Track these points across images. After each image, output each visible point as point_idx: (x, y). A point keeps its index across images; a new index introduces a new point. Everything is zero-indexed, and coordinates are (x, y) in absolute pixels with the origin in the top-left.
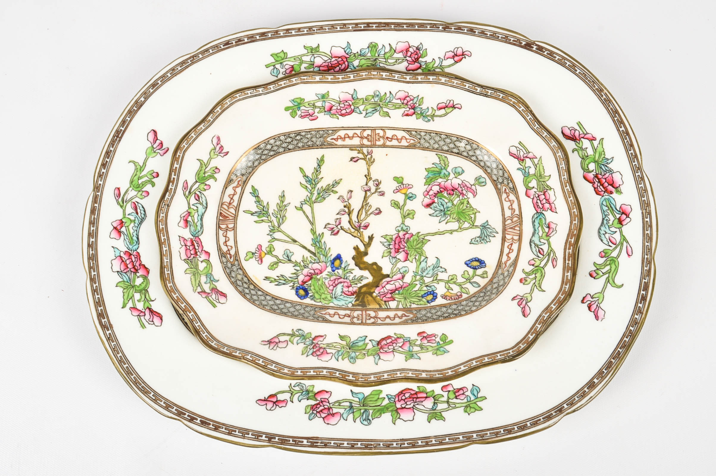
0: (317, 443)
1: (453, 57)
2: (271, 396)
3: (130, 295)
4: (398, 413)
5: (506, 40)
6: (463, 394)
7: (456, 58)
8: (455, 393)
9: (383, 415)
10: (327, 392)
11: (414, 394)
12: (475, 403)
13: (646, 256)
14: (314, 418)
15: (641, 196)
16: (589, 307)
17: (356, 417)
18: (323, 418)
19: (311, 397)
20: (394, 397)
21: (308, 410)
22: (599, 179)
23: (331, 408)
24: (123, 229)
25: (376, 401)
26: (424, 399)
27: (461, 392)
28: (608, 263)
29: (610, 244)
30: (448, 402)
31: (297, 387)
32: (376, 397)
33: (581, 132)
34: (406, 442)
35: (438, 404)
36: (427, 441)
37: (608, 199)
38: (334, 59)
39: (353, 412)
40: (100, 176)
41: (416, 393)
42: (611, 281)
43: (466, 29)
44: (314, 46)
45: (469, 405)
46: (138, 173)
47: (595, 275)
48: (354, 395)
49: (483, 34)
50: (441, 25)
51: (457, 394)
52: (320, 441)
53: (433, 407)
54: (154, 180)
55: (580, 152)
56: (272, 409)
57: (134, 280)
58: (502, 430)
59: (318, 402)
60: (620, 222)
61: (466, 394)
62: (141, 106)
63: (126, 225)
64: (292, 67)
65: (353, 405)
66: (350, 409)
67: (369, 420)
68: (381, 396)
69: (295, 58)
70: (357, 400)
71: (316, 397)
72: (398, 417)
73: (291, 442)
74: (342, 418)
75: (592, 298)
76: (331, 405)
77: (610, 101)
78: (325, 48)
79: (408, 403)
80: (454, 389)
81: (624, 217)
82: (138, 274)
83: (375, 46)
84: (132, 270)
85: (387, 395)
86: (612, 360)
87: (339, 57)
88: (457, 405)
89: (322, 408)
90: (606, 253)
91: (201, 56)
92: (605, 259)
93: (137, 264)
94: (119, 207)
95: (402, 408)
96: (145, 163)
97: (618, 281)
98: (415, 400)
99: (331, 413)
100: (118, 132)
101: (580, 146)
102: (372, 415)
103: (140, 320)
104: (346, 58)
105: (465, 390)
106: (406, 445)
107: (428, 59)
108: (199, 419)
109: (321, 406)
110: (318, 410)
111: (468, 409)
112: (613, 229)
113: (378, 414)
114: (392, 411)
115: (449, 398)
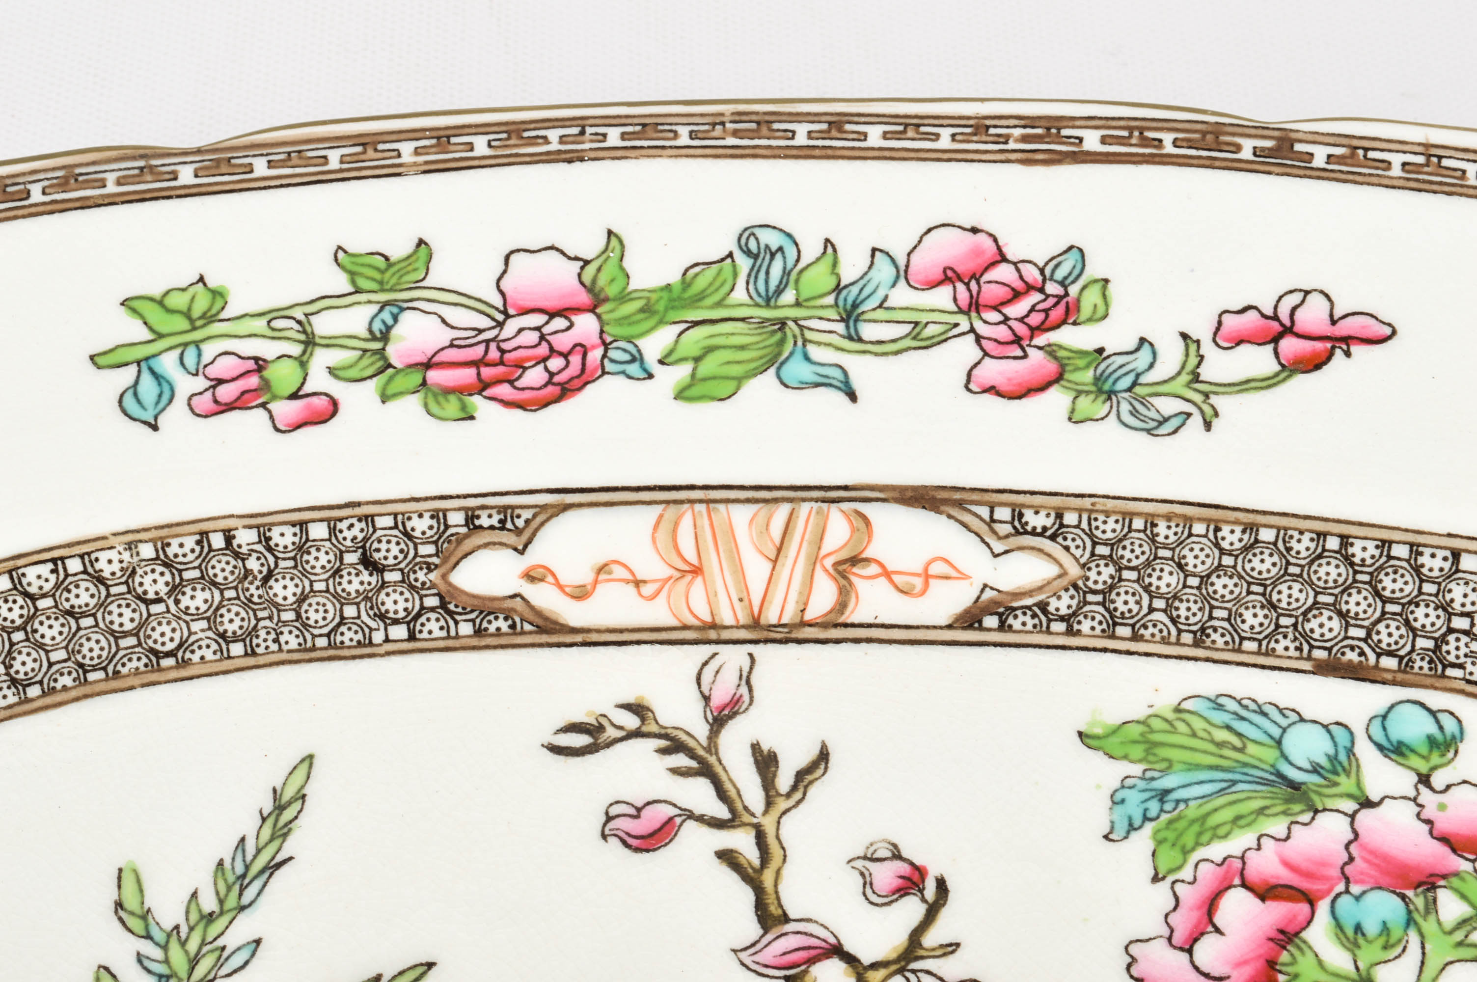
0: (1025, 139)
2: (1313, 364)
4: (590, 289)
6: (220, 382)
8: (266, 385)
9: (674, 277)
10: (991, 390)
11: (499, 381)
12: (160, 336)
14: (1056, 260)
17: (824, 267)
18: (1002, 258)
19: (1081, 363)
20: (609, 366)
21: (1091, 298)
23: (961, 311)
25: (710, 350)
26: (436, 359)
27: (226, 392)
30: (310, 342)
31: (1167, 412)
32: (708, 367)
34: (555, 146)
35: (366, 335)
36: (444, 149)
39: (838, 289)
41: (482, 387)
45: (194, 329)
48: (837, 374)
51: (253, 381)
52: (1012, 145)
53: (395, 319)
56: (1296, 298)
58: (37, 196)
59: (1041, 340)
61: (200, 383)
65: (840, 328)
66: (855, 306)
67: (748, 253)
68: (683, 372)
70: (814, 352)
71: (1051, 367)
72: (590, 270)
73: (1168, 138)
74: (902, 262)
76: (965, 326)
79: (534, 337)
80: (263, 405)
85: (650, 376)
88: (259, 325)
89: (1017, 310)
95: (564, 312)
98: (494, 354)
99: (960, 287)
102: (735, 275)
105: (205, 402)
106: (553, 135)
109: (1021, 320)
110: (1036, 297)
111: (200, 307)
113: (701, 283)
114: (624, 297)
115: (303, 362)
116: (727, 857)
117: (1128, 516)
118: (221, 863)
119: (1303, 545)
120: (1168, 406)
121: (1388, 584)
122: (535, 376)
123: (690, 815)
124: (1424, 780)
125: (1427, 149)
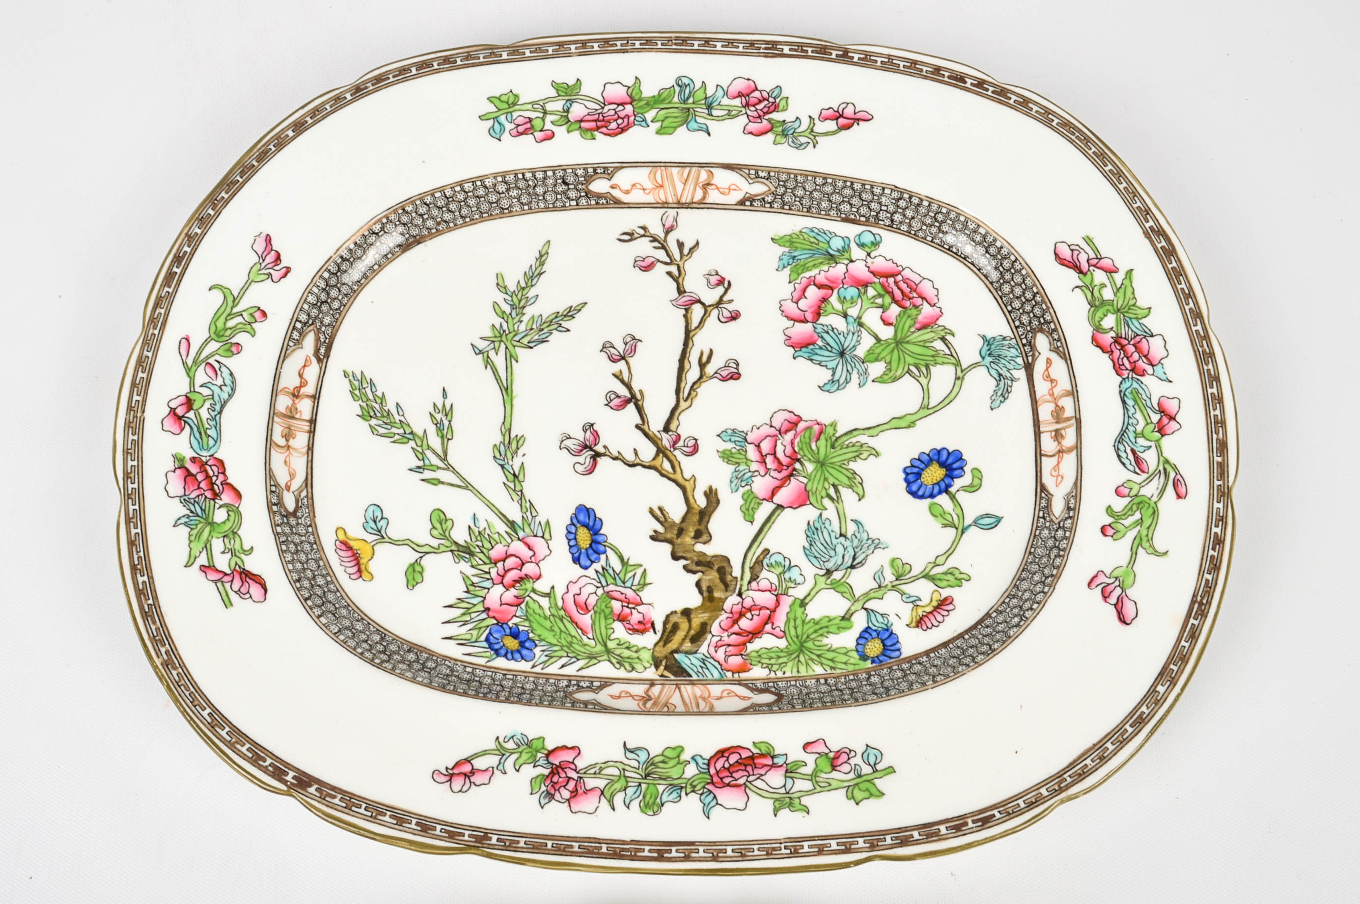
0: (766, 49)
1: (473, 772)
2: (848, 127)
3: (1120, 294)
4: (630, 96)
5: (351, 801)
6: (518, 125)
7: (467, 768)
8: (532, 127)
9: (656, 93)
10: (751, 133)
11: (602, 127)
12: (499, 110)
13: (156, 332)
14: (773, 90)
15: (138, 445)
16: (278, 258)
17: (702, 90)
18: (756, 89)
19: (778, 125)
20: (636, 123)
21: (783, 103)
22: (212, 489)
23: (743, 107)
24: (1155, 418)
25: (667, 118)
26: (584, 119)
27: (521, 129)
28: (228, 332)
29: (217, 366)
30: (545, 113)
31: (802, 142)
32: (666, 123)
33: (227, 586)
34: (619, 47)
35: (562, 110)
36: (584, 48)
37: (202, 448)
38: (742, 781)
39: (706, 98)
40: (1222, 519)
41: (598, 128)
42: (230, 299)
43: (438, 832)
44: (785, 813)
45: (510, 107)
46: (1144, 532)
47: (258, 315)
48: (704, 127)
49: (401, 818)
50: (492, 847)
51: (529, 125)
52: (762, 51)
53: (571, 105)
54: (1109, 520)
55: (237, 546)
56: (844, 105)
57: (1118, 322)
58: (459, 62)
59: (766, 117)
60: (189, 403)
61: (513, 126)
62: (1161, 674)
63: (1151, 427)
64: (834, 768)
65: (706, 111)
66: (711, 104)
67: (679, 85)
68: (658, 125)
69: (829, 787)
70: (699, 119)
71: (769, 126)
72: (630, 90)
73: (810, 50)
74: (726, 90)
75: (270, 275)
76: (744, 112)
77: (153, 639)
78: (761, 806)
79: (613, 112)
80: (532, 133)
81: (180, 411)
82: (1113, 334)
83: (647, 806)
84: (1125, 342)
85: (648, 126)
86: (256, 164)
87: (728, 785)
88: (529, 107)
89: (760, 107)
90: (229, 350)
91: (1044, 791)
92: (233, 340)
93: (1117, 353)
94: (1172, 461)
95: (622, 104)
96: (1134, 554)
97: (217, 298)
98: (601, 118)
99: (743, 98)
100: (1202, 614)
101: (235, 559)
102: (675, 92)
103: (1096, 250)
104: (712, 783)
105: (514, 132)
106: (619, 43)
107: (529, 772)
108: (968, 85)
109: (761, 110)
110: (766, 102)
111: (511, 100)
112: (205, 392)
113: (664, 95)
114: (641, 99)
115: (543, 119)
116: (669, 274)
117: (789, 174)
118: (525, 273)
119: (840, 184)
120: (803, 140)
121: (864, 196)
122: (613, 125)
123: (659, 261)
124: (869, 255)
125: (889, 57)
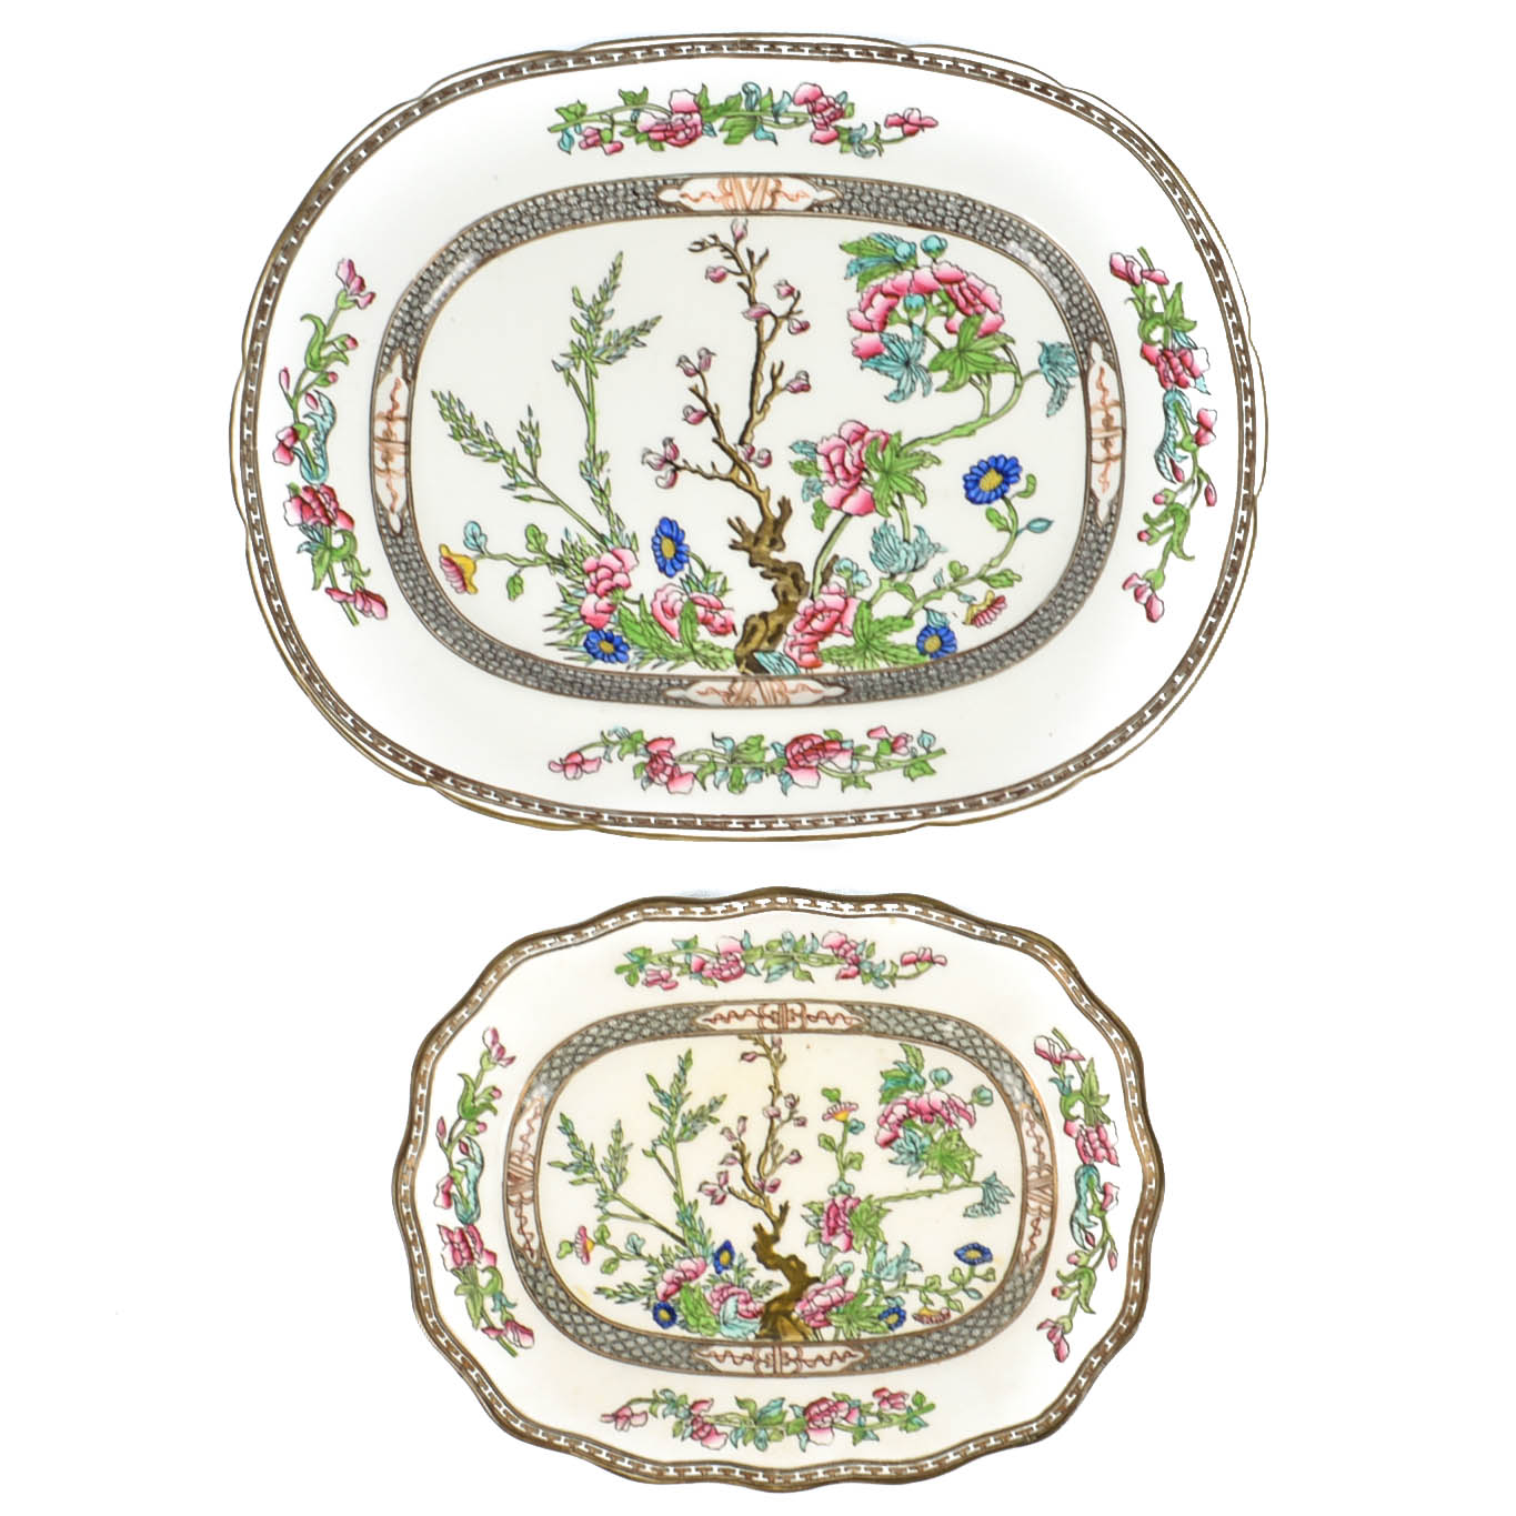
1: (584, 761)
2: (912, 134)
3: (1170, 307)
4: (697, 104)
5: (482, 789)
6: (587, 137)
7: (578, 759)
8: (601, 139)
9: (723, 101)
10: (818, 141)
11: (671, 137)
12: (568, 121)
13: (257, 366)
14: (839, 96)
15: (255, 477)
16: (362, 285)
17: (768, 97)
18: (822, 95)
19: (844, 132)
20: (704, 132)
21: (849, 110)
22: (327, 516)
23: (809, 113)
24: (1194, 429)
25: (734, 126)
26: (652, 129)
27: (590, 141)
28: (323, 362)
29: (316, 396)
30: (613, 123)
32: (734, 132)
33: (352, 606)
34: (684, 53)
35: (630, 121)
36: (650, 54)
37: (312, 477)
38: (814, 763)
39: (773, 105)
40: (1245, 526)
41: (666, 139)
42: (321, 328)
43: (558, 813)
44: (851, 789)
45: (578, 119)
46: (1175, 538)
47: (349, 343)
48: (772, 135)
49: (525, 802)
50: (605, 823)
51: (597, 137)
52: (827, 54)
53: (638, 115)
54: (1145, 526)
55: (356, 569)
56: (910, 111)
57: (1166, 334)
58: (525, 72)
59: (834, 124)
60: (295, 434)
61: (582, 138)
62: (1179, 666)
63: (1189, 438)
64: (893, 750)
65: (773, 119)
66: (778, 111)
67: (745, 92)
68: (726, 134)
69: (889, 766)
70: (766, 128)
71: (835, 133)
72: (697, 98)
73: (875, 53)
74: (792, 96)
75: (356, 302)
76: (810, 119)
77: (294, 657)
78: (830, 784)
79: (681, 121)
80: (601, 146)
81: (288, 443)
82: (1160, 347)
83: (734, 786)
84: (1170, 354)
85: (716, 135)
86: (331, 187)
87: (803, 767)
88: (597, 117)
89: (827, 113)
90: (326, 379)
91: (1071, 768)
92: (329, 369)
93: (1163, 365)
94: (1205, 470)
95: (690, 113)
96: (1165, 557)
97: (309, 327)
98: (669, 127)
99: (809, 105)
100: (1219, 613)
101: (355, 581)
102: (741, 100)
103: (1149, 262)
104: (789, 766)
105: (584, 145)
106: (684, 48)
107: (632, 760)
108: (1032, 90)
109: (827, 117)
110: (832, 109)
111: (579, 110)
112: (309, 422)
113: (731, 103)
114: (708, 107)
115: (611, 130)
116: (741, 285)
117: (855, 182)
118: (600, 286)
119: (905, 191)
120: (869, 147)
121: (930, 202)
122: (681, 135)
123: (729, 271)
124: (934, 261)
125: (955, 60)
